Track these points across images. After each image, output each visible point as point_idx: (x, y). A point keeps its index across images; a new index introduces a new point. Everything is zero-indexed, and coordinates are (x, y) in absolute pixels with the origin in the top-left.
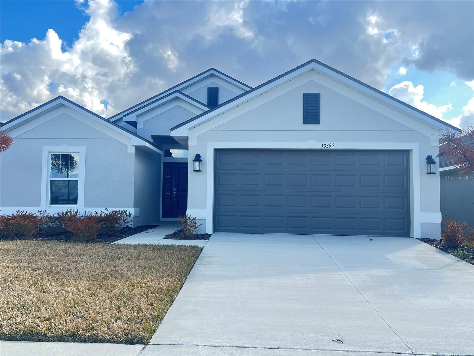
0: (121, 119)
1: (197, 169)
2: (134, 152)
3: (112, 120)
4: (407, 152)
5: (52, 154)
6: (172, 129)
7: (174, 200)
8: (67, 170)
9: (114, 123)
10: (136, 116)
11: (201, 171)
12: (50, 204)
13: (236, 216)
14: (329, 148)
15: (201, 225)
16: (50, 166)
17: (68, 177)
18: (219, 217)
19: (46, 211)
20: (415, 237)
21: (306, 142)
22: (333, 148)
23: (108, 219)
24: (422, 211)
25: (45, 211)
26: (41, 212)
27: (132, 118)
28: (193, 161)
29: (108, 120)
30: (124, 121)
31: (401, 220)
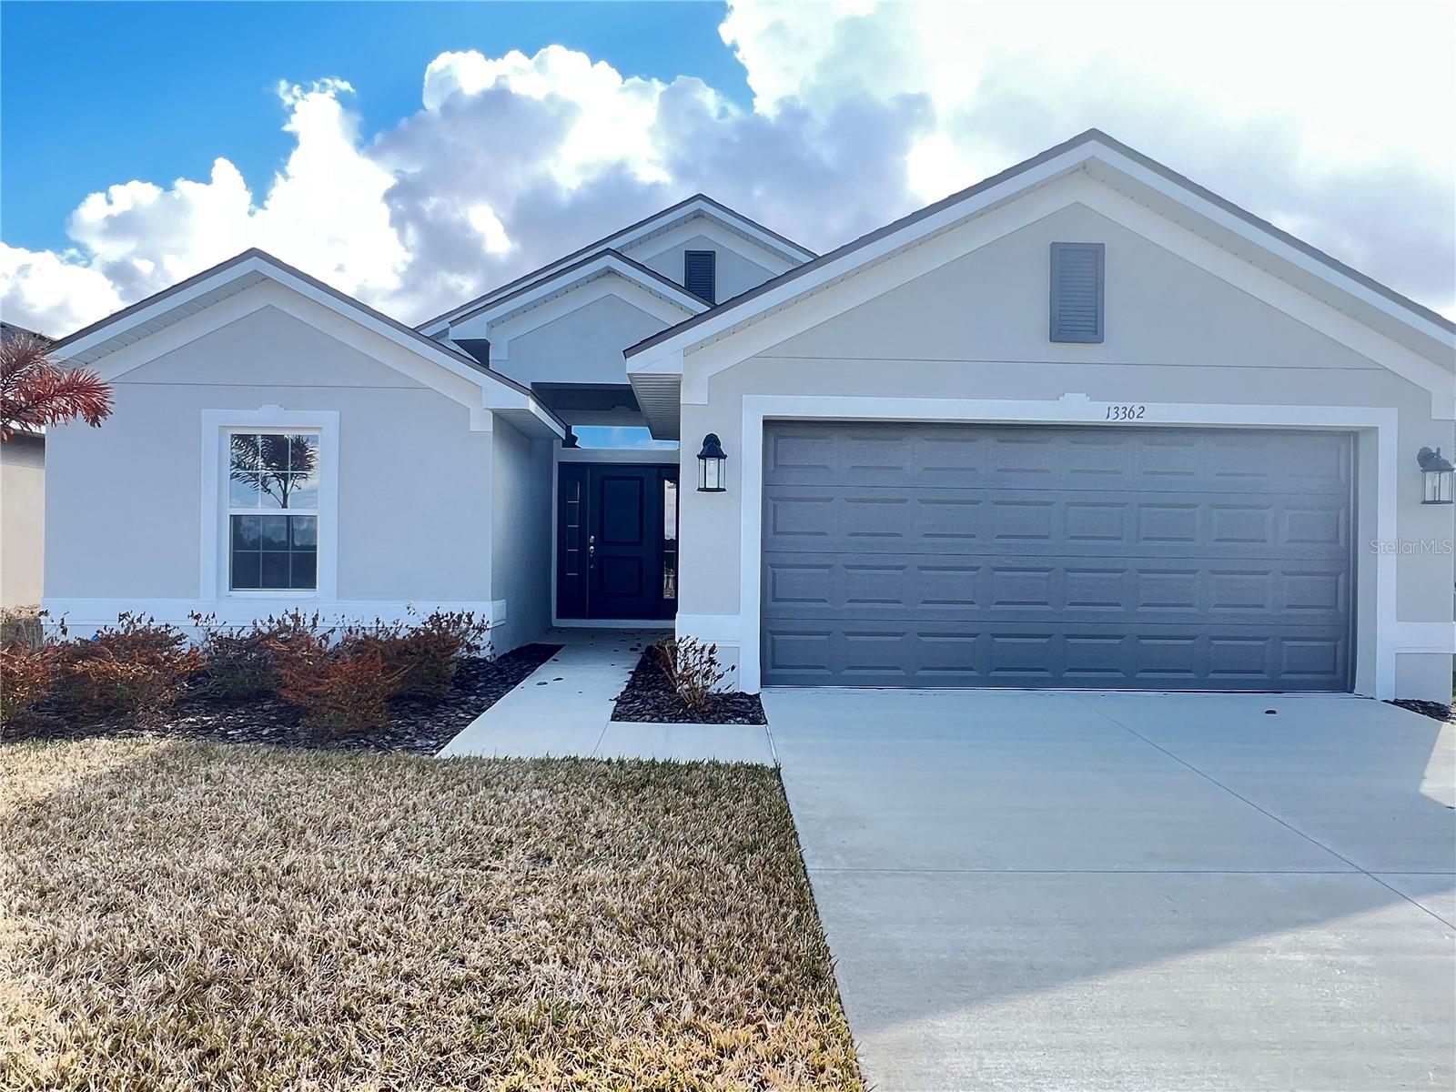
0: (445, 332)
1: (712, 484)
2: (492, 430)
3: (427, 332)
4: (1351, 437)
5: (232, 436)
6: (628, 352)
7: (590, 569)
8: (283, 482)
9: (435, 341)
10: (488, 323)
11: (724, 490)
12: (230, 590)
13: (828, 633)
14: (1127, 419)
15: (733, 668)
16: (228, 470)
17: (284, 506)
18: (777, 637)
19: (214, 616)
20: (1380, 697)
21: (1058, 399)
22: (1139, 420)
23: (421, 650)
24: (1401, 617)
25: (211, 616)
26: (197, 617)
27: (473, 330)
28: (699, 457)
29: (415, 332)
30: (450, 338)
31: (1327, 644)
